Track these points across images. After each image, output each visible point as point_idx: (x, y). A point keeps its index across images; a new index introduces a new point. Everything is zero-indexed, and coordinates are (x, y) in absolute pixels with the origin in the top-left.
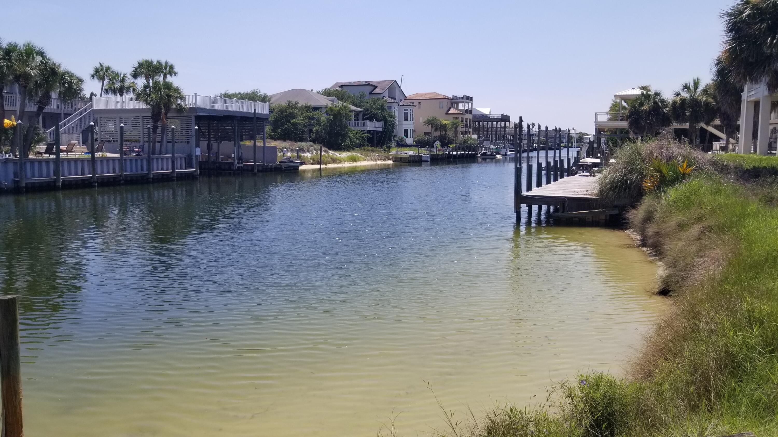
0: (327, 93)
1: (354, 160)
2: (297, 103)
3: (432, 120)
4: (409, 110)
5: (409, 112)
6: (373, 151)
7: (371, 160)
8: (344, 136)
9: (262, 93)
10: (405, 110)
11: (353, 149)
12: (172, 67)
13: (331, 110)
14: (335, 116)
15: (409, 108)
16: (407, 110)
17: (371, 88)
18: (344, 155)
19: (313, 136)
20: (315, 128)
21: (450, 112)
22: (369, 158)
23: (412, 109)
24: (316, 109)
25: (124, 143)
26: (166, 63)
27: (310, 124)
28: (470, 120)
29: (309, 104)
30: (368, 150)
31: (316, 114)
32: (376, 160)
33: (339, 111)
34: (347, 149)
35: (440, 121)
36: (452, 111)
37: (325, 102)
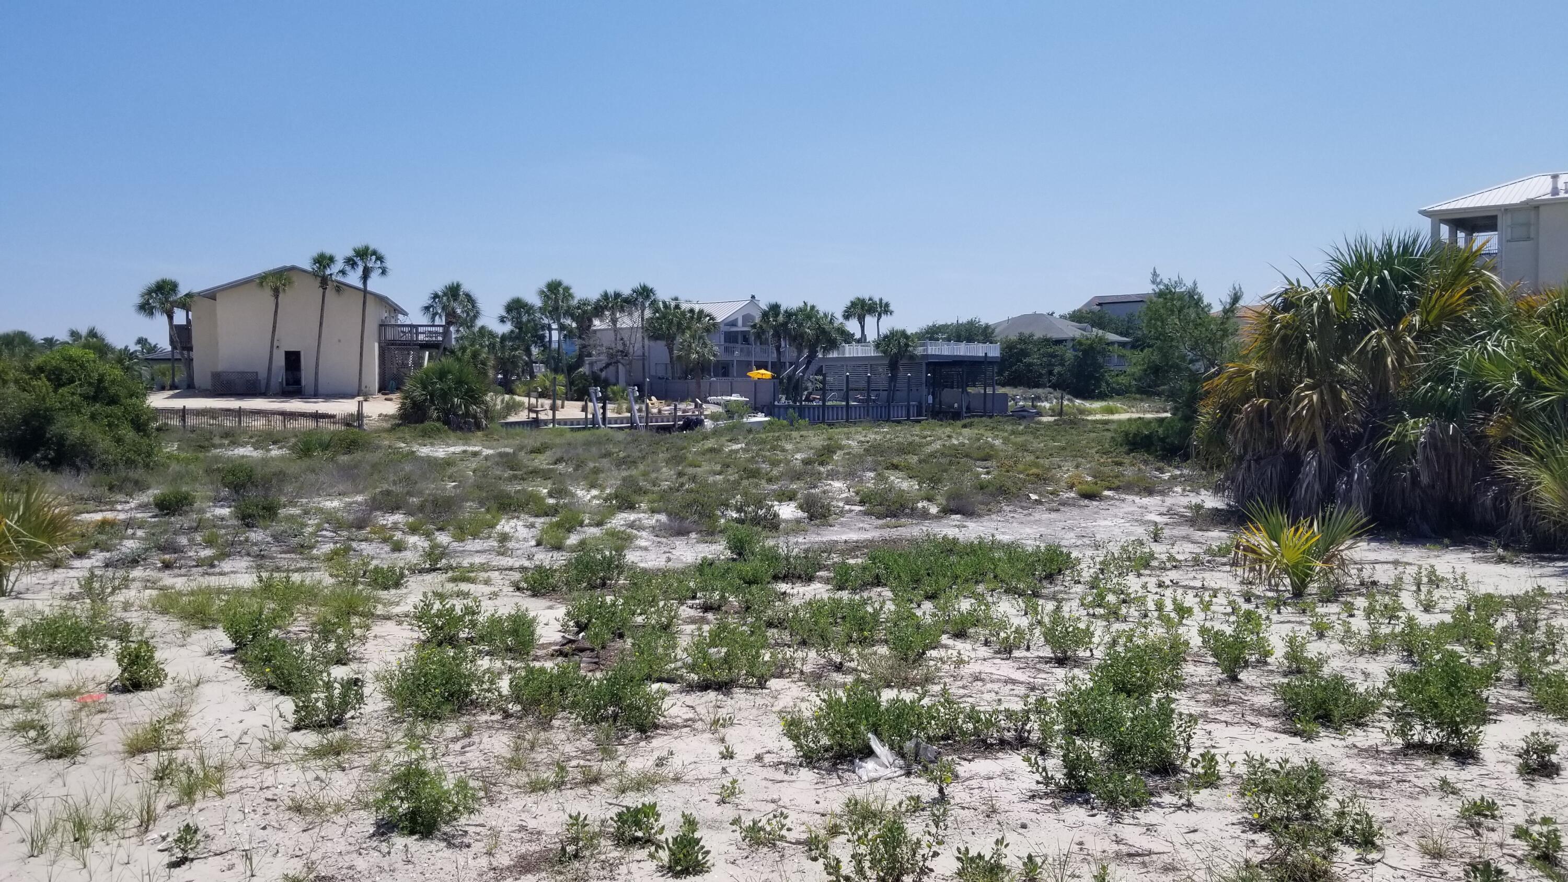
0: (1076, 317)
1: (1111, 411)
2: (1031, 335)
6: (1142, 400)
7: (1137, 412)
8: (1098, 380)
9: (983, 323)
11: (1112, 397)
12: (887, 305)
13: (1080, 343)
14: (1085, 352)
18: (1097, 405)
19: (1054, 379)
20: (1057, 370)
22: (1134, 410)
24: (1059, 342)
25: (851, 393)
26: (881, 300)
27: (1050, 364)
29: (1048, 336)
30: (1135, 399)
31: (1059, 349)
32: (1145, 412)
33: (1092, 344)
34: (1102, 397)
37: (1072, 331)
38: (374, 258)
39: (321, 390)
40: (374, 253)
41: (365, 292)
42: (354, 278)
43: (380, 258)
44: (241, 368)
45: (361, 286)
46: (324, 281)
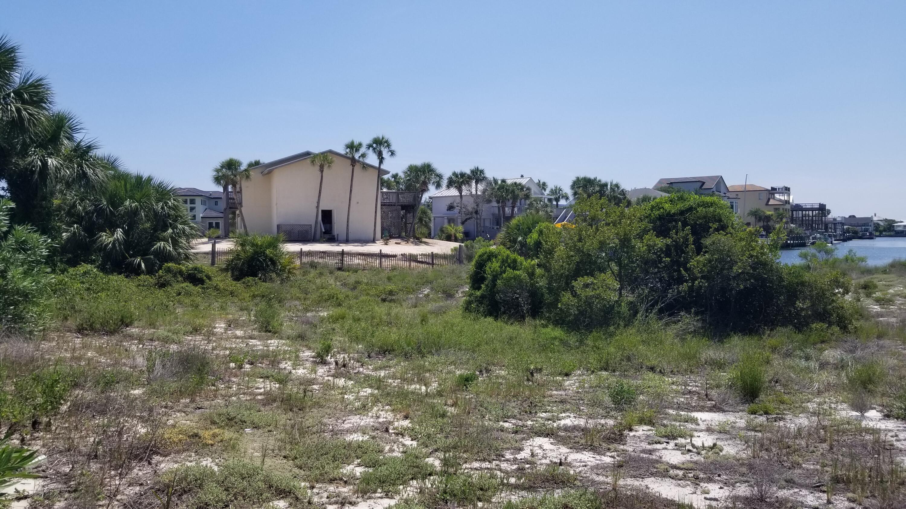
0: (660, 189)
3: (756, 212)
5: (734, 204)
10: (731, 202)
15: (734, 201)
16: (733, 203)
17: (700, 184)
21: (770, 203)
23: (737, 201)
35: (763, 212)
36: (772, 202)
38: (386, 144)
39: (351, 237)
40: (386, 142)
41: (379, 169)
42: (372, 159)
43: (389, 146)
44: (292, 222)
45: (377, 165)
46: (354, 162)
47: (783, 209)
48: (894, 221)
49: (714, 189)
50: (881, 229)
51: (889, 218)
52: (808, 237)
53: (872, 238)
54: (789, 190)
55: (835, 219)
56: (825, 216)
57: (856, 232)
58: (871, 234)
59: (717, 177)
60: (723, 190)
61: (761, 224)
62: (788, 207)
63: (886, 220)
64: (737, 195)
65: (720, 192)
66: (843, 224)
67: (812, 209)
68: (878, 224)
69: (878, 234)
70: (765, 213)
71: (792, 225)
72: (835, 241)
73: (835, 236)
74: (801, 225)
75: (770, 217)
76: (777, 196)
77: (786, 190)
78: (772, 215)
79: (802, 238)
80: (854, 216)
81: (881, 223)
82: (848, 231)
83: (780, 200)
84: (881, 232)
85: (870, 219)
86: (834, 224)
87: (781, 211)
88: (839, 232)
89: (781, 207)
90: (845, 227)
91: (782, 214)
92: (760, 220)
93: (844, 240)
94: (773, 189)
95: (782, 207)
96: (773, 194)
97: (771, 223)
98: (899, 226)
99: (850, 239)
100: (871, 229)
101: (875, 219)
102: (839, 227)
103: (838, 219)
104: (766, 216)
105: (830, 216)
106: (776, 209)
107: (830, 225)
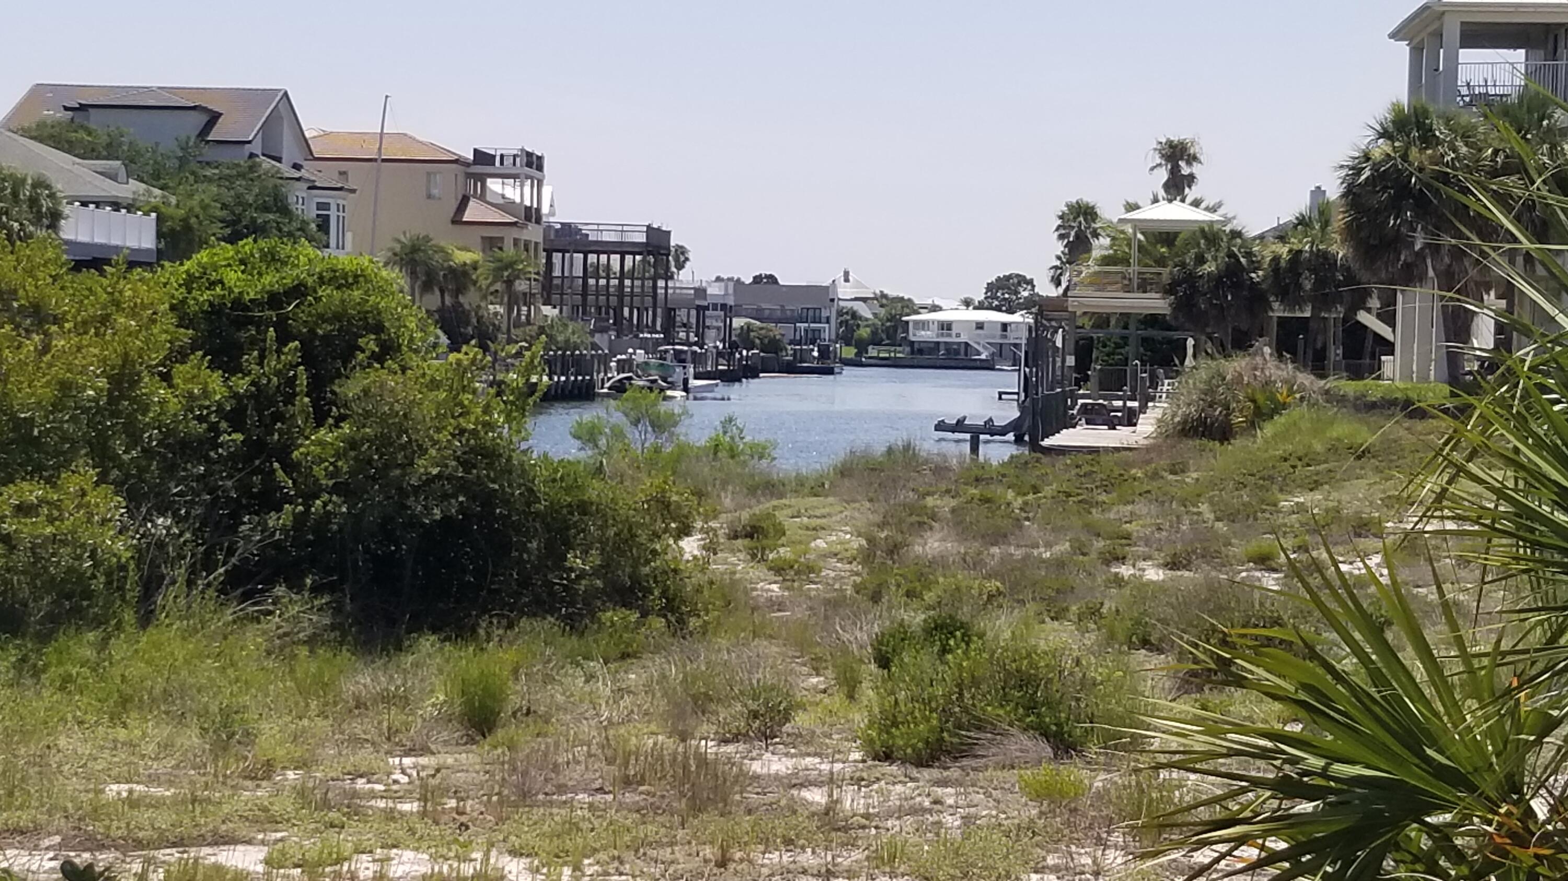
3: (415, 249)
4: (333, 207)
5: (333, 213)
10: (320, 206)
15: (332, 199)
17: (201, 121)
21: (468, 216)
23: (341, 202)
28: (536, 244)
35: (442, 250)
47: (516, 242)
48: (908, 306)
49: (256, 148)
50: (864, 332)
51: (892, 292)
52: (604, 361)
53: (830, 372)
54: (540, 168)
55: (700, 292)
56: (669, 277)
57: (773, 346)
58: (825, 353)
59: (266, 94)
60: (290, 151)
61: (433, 300)
62: (533, 233)
63: (882, 299)
64: (343, 173)
65: (279, 160)
66: (728, 311)
67: (623, 249)
68: (854, 315)
69: (849, 352)
70: (448, 257)
71: (547, 310)
72: (696, 377)
73: (697, 359)
74: (580, 311)
75: (465, 274)
76: (494, 185)
77: (529, 165)
78: (475, 266)
79: (581, 365)
80: (772, 279)
81: (865, 311)
82: (745, 339)
83: (507, 206)
84: (862, 347)
85: (824, 294)
86: (699, 308)
87: (509, 251)
88: (714, 342)
89: (509, 235)
90: (738, 322)
91: (510, 265)
92: (427, 287)
93: (730, 377)
94: (482, 158)
95: (515, 233)
96: (482, 178)
97: (469, 299)
98: (924, 325)
99: (751, 372)
100: (828, 331)
101: (845, 292)
102: (714, 320)
103: (714, 290)
104: (452, 270)
105: (686, 278)
106: (491, 244)
107: (681, 316)
